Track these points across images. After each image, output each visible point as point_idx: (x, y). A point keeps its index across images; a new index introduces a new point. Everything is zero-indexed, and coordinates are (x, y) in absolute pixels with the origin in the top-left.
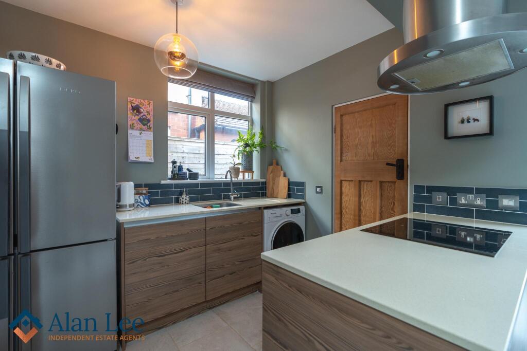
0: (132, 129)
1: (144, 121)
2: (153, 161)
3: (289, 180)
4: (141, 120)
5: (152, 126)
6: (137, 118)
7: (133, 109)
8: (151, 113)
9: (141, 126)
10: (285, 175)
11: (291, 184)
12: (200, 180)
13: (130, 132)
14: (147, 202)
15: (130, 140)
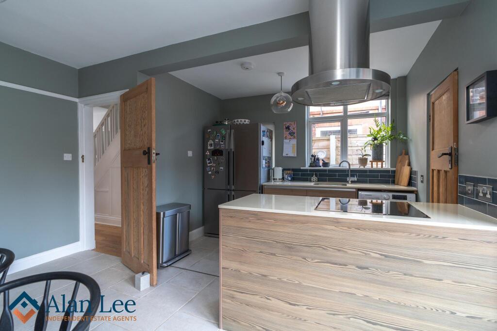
0: (286, 139)
1: (292, 134)
2: (296, 156)
3: (411, 169)
4: (290, 133)
5: (296, 136)
6: (288, 133)
7: (286, 128)
8: (296, 129)
9: (290, 137)
10: (409, 164)
11: (412, 173)
12: (331, 167)
13: (285, 141)
14: (289, 179)
15: (284, 145)
